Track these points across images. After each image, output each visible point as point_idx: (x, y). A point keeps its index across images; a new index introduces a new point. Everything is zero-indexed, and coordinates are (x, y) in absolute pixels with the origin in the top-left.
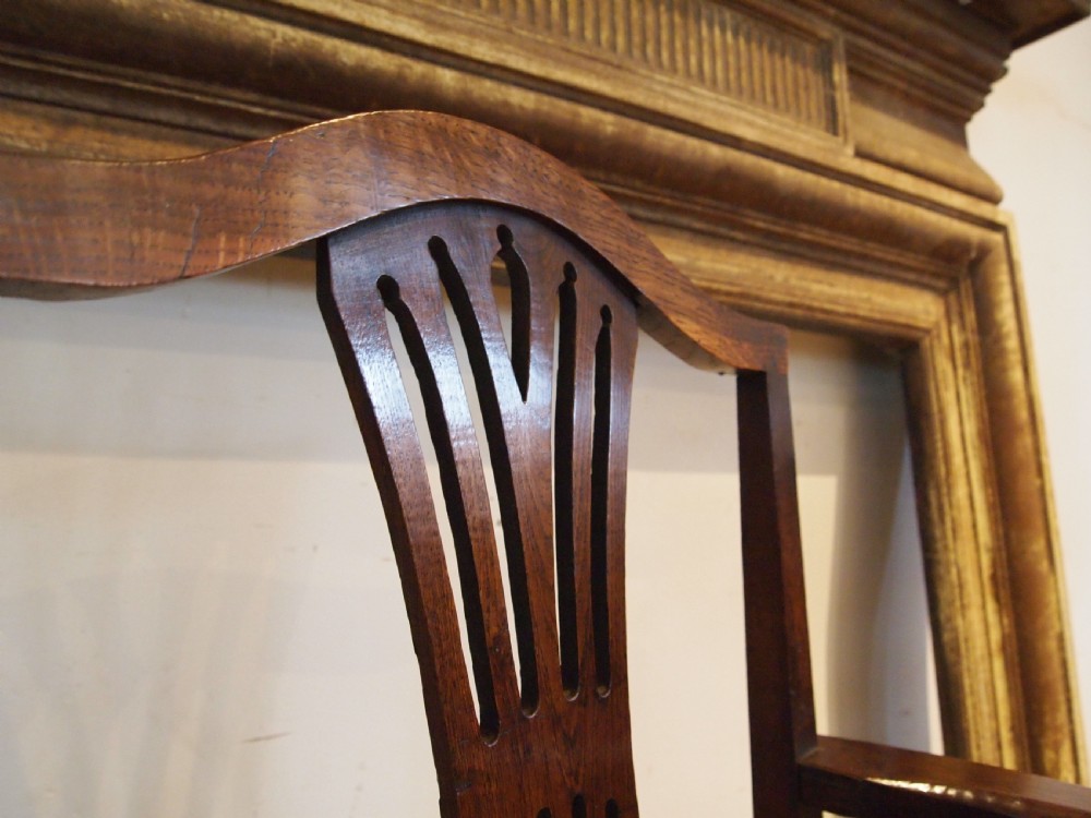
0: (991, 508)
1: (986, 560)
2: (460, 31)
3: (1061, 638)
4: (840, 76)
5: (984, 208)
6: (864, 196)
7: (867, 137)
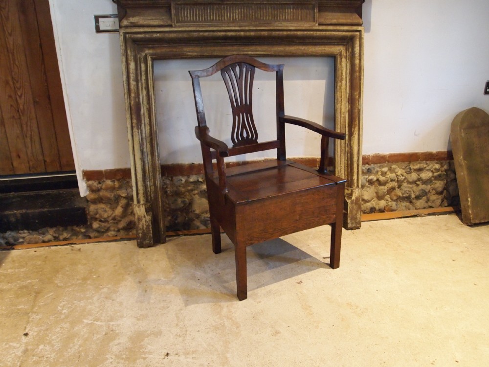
1: (347, 95)
2: (243, 26)
3: (359, 110)
4: (316, 10)
5: (355, 28)
6: (319, 33)
7: (322, 21)
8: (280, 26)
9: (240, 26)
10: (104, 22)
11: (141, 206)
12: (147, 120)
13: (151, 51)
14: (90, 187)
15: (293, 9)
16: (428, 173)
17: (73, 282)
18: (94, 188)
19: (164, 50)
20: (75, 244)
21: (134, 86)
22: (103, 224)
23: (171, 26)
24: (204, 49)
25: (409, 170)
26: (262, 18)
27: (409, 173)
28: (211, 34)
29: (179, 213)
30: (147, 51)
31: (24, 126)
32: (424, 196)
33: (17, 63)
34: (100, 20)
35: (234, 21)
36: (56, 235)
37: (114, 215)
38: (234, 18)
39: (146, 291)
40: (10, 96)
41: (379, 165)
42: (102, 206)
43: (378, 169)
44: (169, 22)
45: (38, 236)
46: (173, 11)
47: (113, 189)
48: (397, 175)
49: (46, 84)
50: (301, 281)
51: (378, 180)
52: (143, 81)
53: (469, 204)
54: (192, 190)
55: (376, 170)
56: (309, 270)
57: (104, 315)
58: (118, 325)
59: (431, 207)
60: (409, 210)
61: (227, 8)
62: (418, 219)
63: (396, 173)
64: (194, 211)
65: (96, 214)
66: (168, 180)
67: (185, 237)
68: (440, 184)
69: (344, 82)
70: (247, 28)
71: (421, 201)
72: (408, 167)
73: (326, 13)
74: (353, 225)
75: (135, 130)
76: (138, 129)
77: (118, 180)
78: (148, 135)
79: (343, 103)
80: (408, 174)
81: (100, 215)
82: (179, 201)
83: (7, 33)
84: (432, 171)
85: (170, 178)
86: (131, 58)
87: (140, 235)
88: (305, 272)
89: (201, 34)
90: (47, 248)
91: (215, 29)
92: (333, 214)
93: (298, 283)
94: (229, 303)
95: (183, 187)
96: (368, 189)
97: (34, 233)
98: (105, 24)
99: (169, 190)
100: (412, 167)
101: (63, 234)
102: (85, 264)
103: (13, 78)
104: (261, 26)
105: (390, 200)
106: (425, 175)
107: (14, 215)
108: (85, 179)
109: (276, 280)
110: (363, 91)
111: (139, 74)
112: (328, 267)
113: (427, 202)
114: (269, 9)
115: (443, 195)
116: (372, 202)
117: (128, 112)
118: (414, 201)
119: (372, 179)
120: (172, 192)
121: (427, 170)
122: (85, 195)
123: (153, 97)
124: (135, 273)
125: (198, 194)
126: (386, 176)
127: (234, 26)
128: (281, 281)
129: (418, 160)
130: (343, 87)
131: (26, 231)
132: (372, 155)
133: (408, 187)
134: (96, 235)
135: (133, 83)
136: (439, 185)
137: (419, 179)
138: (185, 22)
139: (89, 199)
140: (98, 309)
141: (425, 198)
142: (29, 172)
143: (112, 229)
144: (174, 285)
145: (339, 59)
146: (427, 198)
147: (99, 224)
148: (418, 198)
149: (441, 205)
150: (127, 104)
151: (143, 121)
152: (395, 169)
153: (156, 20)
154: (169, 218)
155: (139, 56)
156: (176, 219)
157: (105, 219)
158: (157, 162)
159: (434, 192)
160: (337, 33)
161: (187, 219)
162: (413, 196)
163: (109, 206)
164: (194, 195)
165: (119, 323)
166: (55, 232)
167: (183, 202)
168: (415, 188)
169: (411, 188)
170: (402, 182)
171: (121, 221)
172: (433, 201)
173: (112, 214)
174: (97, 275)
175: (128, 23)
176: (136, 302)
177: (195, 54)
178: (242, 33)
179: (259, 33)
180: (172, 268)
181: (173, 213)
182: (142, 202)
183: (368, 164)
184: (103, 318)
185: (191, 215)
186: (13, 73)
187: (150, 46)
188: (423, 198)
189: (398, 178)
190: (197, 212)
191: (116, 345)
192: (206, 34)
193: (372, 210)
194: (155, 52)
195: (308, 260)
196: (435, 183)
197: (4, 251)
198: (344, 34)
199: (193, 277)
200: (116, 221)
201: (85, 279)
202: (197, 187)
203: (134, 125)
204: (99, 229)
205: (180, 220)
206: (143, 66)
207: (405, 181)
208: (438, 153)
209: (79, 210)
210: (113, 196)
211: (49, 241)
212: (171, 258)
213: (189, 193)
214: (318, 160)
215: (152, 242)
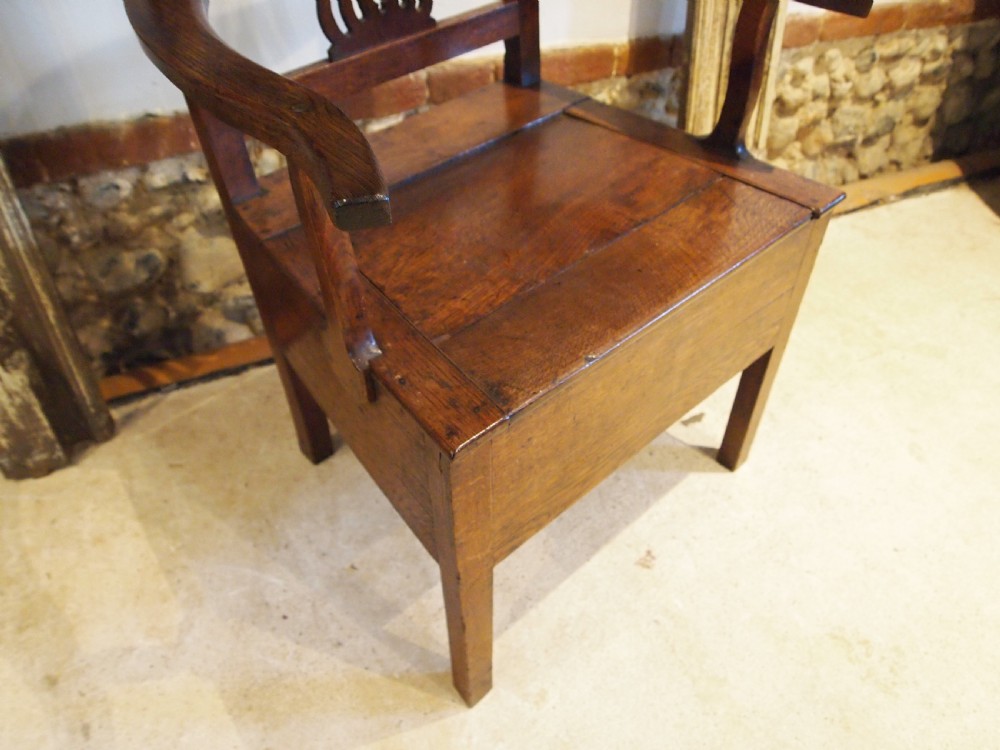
16: (912, 64)
25: (867, 61)
29: (139, 300)
32: (884, 135)
39: (86, 730)
43: (789, 66)
48: (833, 81)
50: (649, 553)
51: (780, 99)
54: (168, 217)
55: (780, 69)
59: (896, 164)
60: (844, 179)
63: (830, 73)
64: (194, 286)
66: (60, 195)
67: (183, 392)
71: (874, 148)
72: (866, 52)
80: (863, 72)
82: (128, 261)
84: (923, 60)
85: (67, 187)
88: (648, 505)
93: (645, 564)
95: (133, 211)
99: (74, 232)
100: (878, 50)
106: (904, 73)
113: (887, 150)
115: (929, 126)
118: (859, 150)
120: (90, 238)
121: (913, 57)
124: (21, 629)
125: (196, 223)
126: (804, 85)
129: (899, 27)
133: (855, 114)
136: (928, 98)
137: (886, 85)
141: (886, 139)
144: (194, 672)
146: (892, 138)
148: (869, 141)
152: (832, 60)
154: (105, 323)
156: (132, 323)
159: (910, 118)
161: (173, 315)
162: (860, 139)
164: (182, 229)
167: (145, 262)
168: (869, 113)
169: (860, 115)
172: (904, 147)
180: (169, 572)
181: (118, 306)
185: (185, 300)
188: (883, 139)
189: (833, 89)
190: (206, 286)
196: (921, 94)
199: (260, 611)
202: (188, 201)
205: (147, 324)
207: (850, 96)
212: (151, 516)
213: (161, 228)
214: (616, 52)
215: (59, 453)
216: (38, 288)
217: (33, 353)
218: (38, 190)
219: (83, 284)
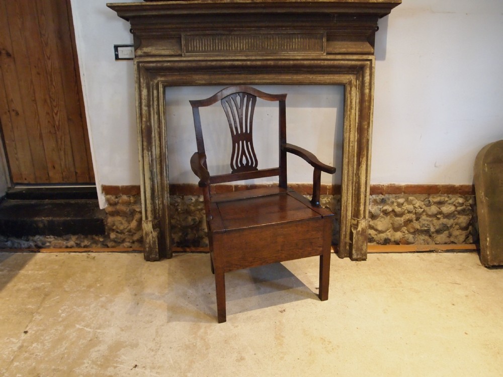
0: (359, 115)
1: (357, 125)
2: (250, 56)
3: (368, 140)
4: (324, 40)
5: (365, 57)
6: (326, 63)
7: (330, 50)
8: (286, 56)
9: (246, 56)
10: (122, 51)
11: (149, 222)
12: (157, 142)
13: (163, 79)
14: (108, 201)
15: (301, 39)
16: (450, 206)
17: (79, 288)
18: (112, 202)
19: (174, 78)
20: (92, 252)
21: (146, 111)
22: (120, 235)
23: (180, 56)
24: (213, 77)
25: (428, 202)
26: (269, 48)
27: (429, 205)
28: (218, 63)
29: (190, 230)
30: (159, 79)
31: (59, 140)
32: (445, 231)
33: (54, 84)
34: (119, 49)
35: (241, 51)
36: (78, 242)
37: (129, 227)
38: (242, 47)
39: (138, 304)
40: (48, 113)
41: (394, 195)
42: (119, 218)
43: (394, 200)
44: (179, 52)
45: (62, 242)
46: (183, 42)
47: (128, 203)
48: (415, 208)
49: (78, 103)
50: (284, 310)
51: (393, 211)
52: (155, 107)
53: (488, 244)
54: (202, 209)
55: (391, 200)
56: (297, 299)
57: (94, 322)
58: (103, 333)
59: (453, 242)
60: (428, 244)
61: (235, 39)
62: (433, 255)
63: (413, 205)
64: (203, 229)
65: (113, 226)
66: (179, 199)
67: (191, 254)
68: (465, 219)
69: (353, 111)
70: (253, 58)
71: (441, 235)
72: (427, 200)
73: (336, 42)
74: (359, 257)
75: (145, 151)
76: (148, 151)
77: (134, 196)
78: (158, 157)
79: (352, 132)
80: (427, 206)
81: (117, 226)
82: (190, 219)
83: (46, 57)
84: (455, 205)
85: (181, 197)
86: (144, 85)
87: (147, 249)
89: (209, 63)
90: (67, 253)
91: (222, 58)
92: (320, 247)
93: (281, 312)
94: (207, 324)
95: (194, 206)
96: (382, 219)
97: (59, 238)
98: (123, 53)
99: (180, 208)
100: (431, 199)
101: (84, 242)
102: (95, 272)
103: (50, 97)
104: (267, 56)
105: (406, 232)
106: (446, 209)
107: (42, 221)
108: (104, 193)
109: (260, 306)
110: (372, 121)
111: (151, 99)
112: (318, 298)
113: (449, 237)
114: (276, 39)
115: (469, 231)
116: (388, 233)
117: (139, 135)
118: (433, 235)
119: (386, 210)
120: (183, 211)
121: (449, 204)
122: (104, 208)
123: (163, 121)
124: (134, 285)
126: (403, 207)
127: (241, 56)
128: (265, 307)
129: (438, 193)
130: (352, 116)
131: (52, 237)
132: (387, 185)
133: (427, 220)
134: (113, 245)
135: (145, 108)
136: (463, 220)
137: (440, 212)
138: (194, 51)
139: (107, 212)
140: (91, 316)
141: (446, 232)
142: (62, 182)
143: (127, 240)
144: (164, 301)
145: (348, 89)
146: (449, 233)
147: (116, 235)
148: (438, 232)
149: (465, 241)
150: (139, 128)
151: (154, 144)
152: (412, 200)
153: (167, 49)
154: (180, 234)
155: (151, 83)
156: (186, 236)
157: (121, 230)
158: (165, 182)
159: (457, 226)
160: (346, 62)
161: (197, 236)
162: (433, 230)
163: (125, 219)
164: (204, 214)
165: (104, 331)
166: (77, 239)
167: (194, 220)
168: (435, 221)
169: (430, 221)
170: (421, 214)
171: (135, 233)
172: (456, 237)
173: (128, 227)
174: (101, 284)
175: (141, 53)
176: (126, 313)
177: (203, 82)
178: (249, 63)
179: (265, 63)
180: (169, 284)
181: (184, 230)
182: (150, 219)
183: (382, 194)
184: (93, 325)
185: (201, 233)
186: (51, 93)
187: (162, 74)
188: (445, 232)
189: (416, 211)
191: (96, 352)
192: (214, 63)
193: (387, 242)
194: (166, 79)
195: (300, 288)
196: (459, 218)
197: (31, 253)
198: (353, 63)
199: (184, 295)
200: (131, 234)
201: (89, 287)
203: (144, 147)
204: (116, 240)
205: (190, 236)
206: (155, 92)
207: (424, 214)
208: (462, 186)
209: (98, 221)
210: (128, 210)
211: (72, 247)
212: (171, 274)
213: (200, 212)
214: (328, 187)
215: (157, 257)
216: (167, 214)
217: (160, 231)
218: (175, 196)
219: (178, 222)
